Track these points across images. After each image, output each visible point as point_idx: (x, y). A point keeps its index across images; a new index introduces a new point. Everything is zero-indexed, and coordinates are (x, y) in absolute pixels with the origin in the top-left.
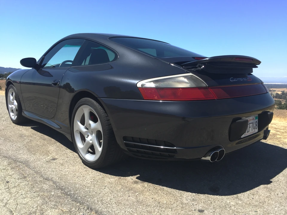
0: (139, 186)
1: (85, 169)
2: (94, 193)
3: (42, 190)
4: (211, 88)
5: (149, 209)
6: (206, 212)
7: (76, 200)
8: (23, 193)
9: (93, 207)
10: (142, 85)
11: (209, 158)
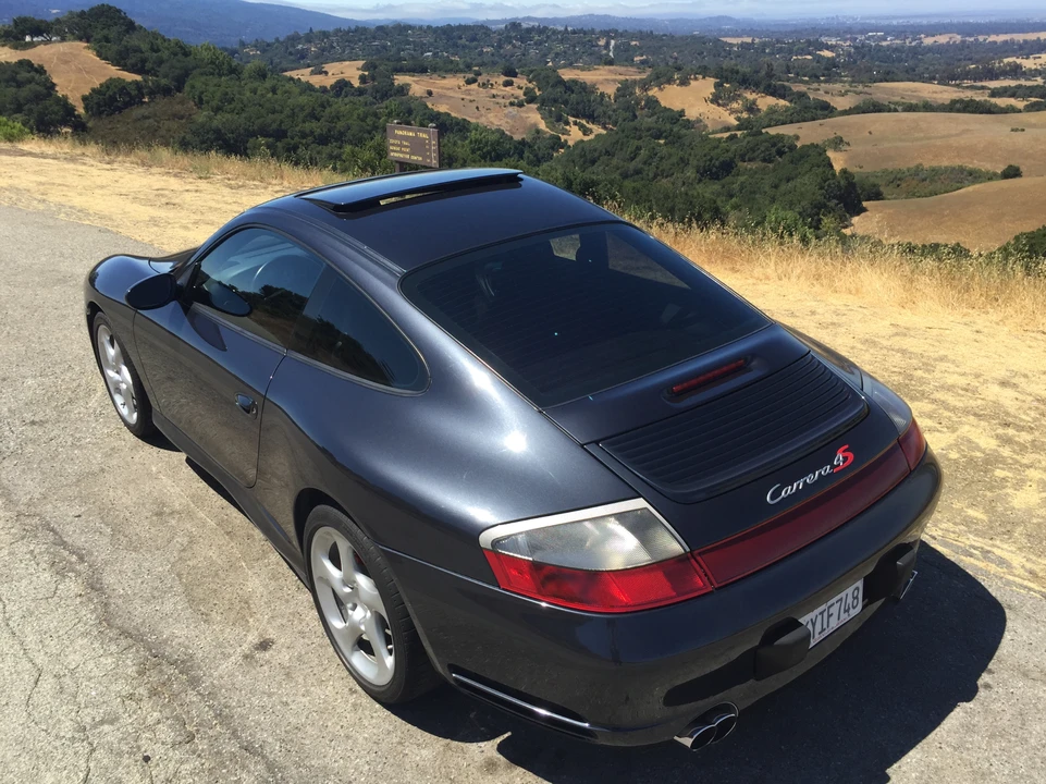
4: (700, 554)
10: (496, 543)
11: (688, 742)
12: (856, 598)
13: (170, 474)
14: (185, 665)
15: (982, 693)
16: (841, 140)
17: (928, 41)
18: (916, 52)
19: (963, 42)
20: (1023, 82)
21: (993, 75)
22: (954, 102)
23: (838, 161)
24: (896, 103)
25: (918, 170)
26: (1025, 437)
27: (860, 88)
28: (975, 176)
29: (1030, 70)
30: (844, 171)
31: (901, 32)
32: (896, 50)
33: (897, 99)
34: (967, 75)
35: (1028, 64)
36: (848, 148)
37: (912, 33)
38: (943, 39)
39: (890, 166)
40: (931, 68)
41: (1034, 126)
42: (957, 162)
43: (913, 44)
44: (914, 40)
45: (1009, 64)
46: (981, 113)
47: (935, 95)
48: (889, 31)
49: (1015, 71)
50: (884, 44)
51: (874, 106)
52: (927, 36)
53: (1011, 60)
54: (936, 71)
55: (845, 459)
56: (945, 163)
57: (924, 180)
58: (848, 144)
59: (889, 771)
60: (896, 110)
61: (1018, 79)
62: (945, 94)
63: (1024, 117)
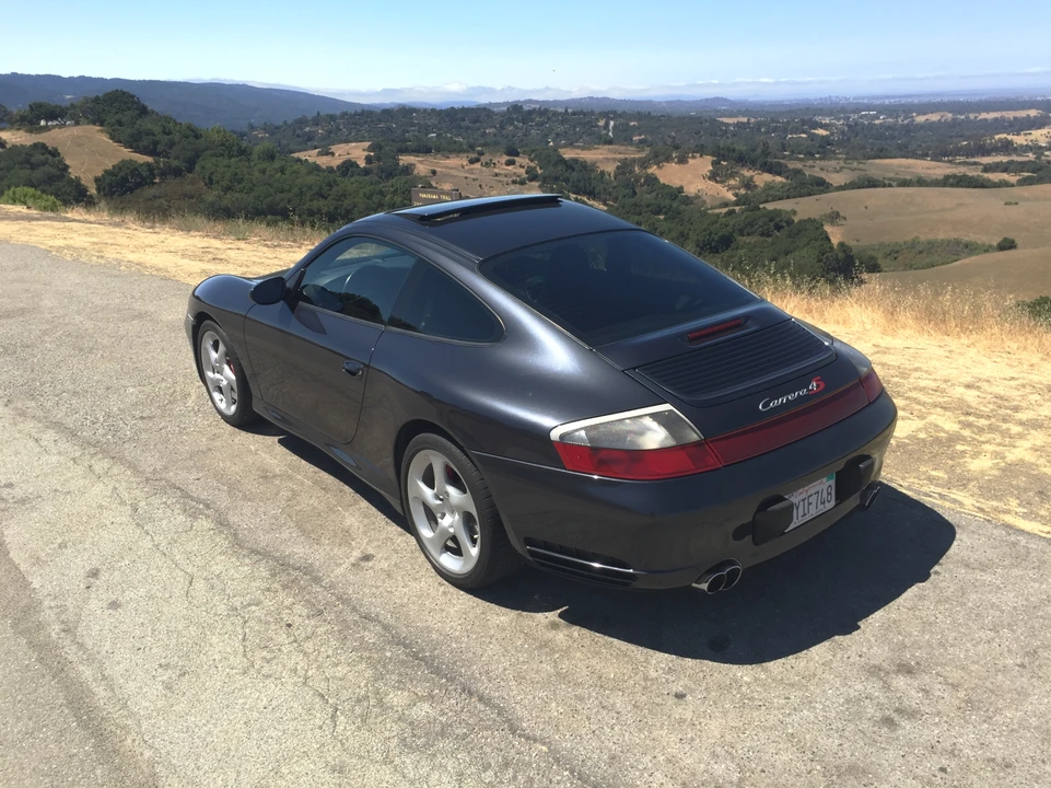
0: (561, 636)
1: (442, 589)
2: (471, 655)
3: (364, 646)
4: (711, 442)
5: (579, 691)
6: (689, 698)
7: (437, 671)
8: (330, 653)
9: (473, 689)
10: (562, 437)
11: (704, 586)
12: (829, 494)
13: (267, 451)
14: (307, 570)
15: (933, 577)
16: (838, 215)
17: (921, 119)
18: (909, 130)
19: (954, 120)
20: (1015, 158)
21: (986, 152)
22: (947, 178)
23: (836, 235)
24: (890, 179)
25: (913, 244)
26: (983, 422)
27: (855, 164)
28: (970, 248)
29: (1021, 146)
30: (842, 245)
31: (891, 110)
32: (889, 128)
33: (892, 175)
34: (958, 151)
35: (1019, 140)
36: (843, 222)
37: (904, 111)
38: (934, 117)
39: (886, 239)
40: (924, 145)
41: (1027, 199)
42: (953, 235)
43: (906, 122)
44: (906, 118)
45: (1000, 140)
46: (974, 187)
47: (929, 171)
48: (882, 109)
49: (1007, 147)
50: (877, 122)
51: (869, 182)
52: (918, 114)
54: (929, 148)
55: (818, 386)
56: (941, 236)
57: (921, 252)
58: (845, 219)
59: (860, 623)
60: (890, 186)
61: (1009, 155)
62: (939, 169)
63: (1017, 191)
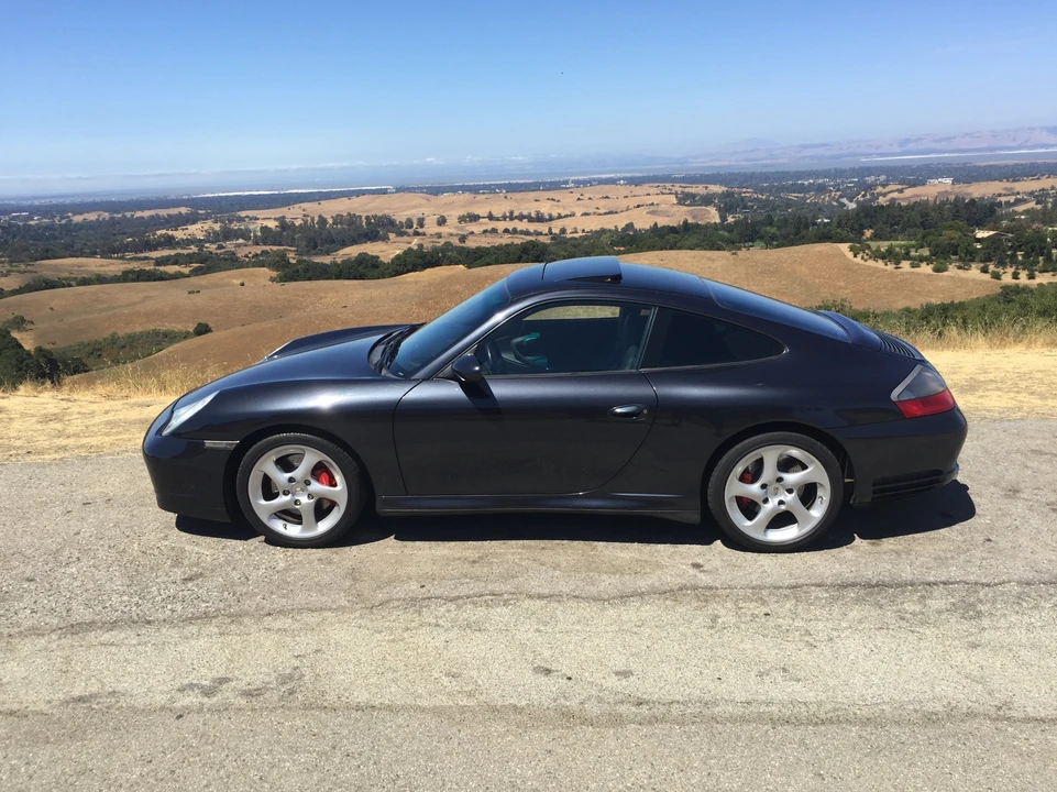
16: (23, 320)
17: (78, 219)
18: (69, 229)
19: (112, 218)
20: (179, 251)
21: (154, 248)
23: (28, 342)
24: (66, 279)
25: (114, 340)
27: (22, 267)
28: (170, 337)
29: (182, 239)
30: (39, 350)
31: (46, 211)
32: (47, 228)
33: (66, 275)
34: (126, 248)
35: (179, 234)
36: (29, 326)
37: (58, 212)
38: (92, 217)
39: (84, 338)
40: (89, 243)
41: (205, 287)
42: (151, 327)
43: (63, 222)
44: (62, 218)
45: (162, 236)
46: (154, 281)
47: (103, 269)
48: (34, 210)
49: (170, 242)
50: (32, 223)
51: (47, 283)
52: (75, 214)
53: (164, 232)
54: (96, 246)
56: (138, 329)
57: (124, 347)
58: (33, 323)
60: (70, 286)
61: (174, 248)
62: (114, 266)
63: (195, 280)
